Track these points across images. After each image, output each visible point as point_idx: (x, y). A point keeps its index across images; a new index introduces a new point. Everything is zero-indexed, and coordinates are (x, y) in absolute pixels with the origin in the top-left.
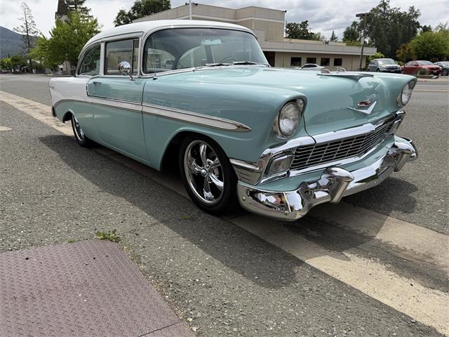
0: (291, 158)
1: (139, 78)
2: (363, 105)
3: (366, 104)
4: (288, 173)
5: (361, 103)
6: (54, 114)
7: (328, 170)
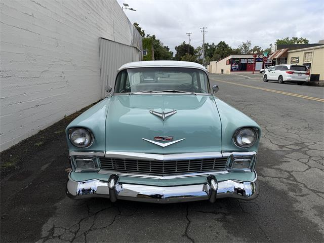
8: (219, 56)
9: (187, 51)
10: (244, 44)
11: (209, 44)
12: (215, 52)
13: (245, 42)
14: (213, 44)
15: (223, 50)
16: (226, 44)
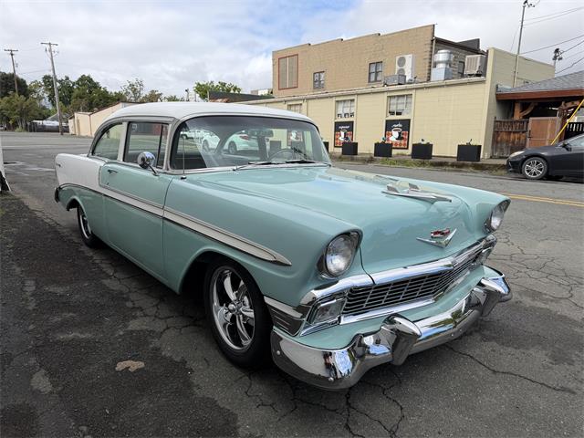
0: (343, 302)
1: (165, 173)
2: (439, 235)
3: (443, 234)
4: (340, 318)
5: (435, 233)
6: (57, 198)
7: (390, 320)
8: (84, 103)
9: (12, 88)
10: (132, 85)
11: (59, 78)
12: (74, 95)
13: (134, 81)
14: (67, 78)
15: (91, 92)
16: (95, 80)
